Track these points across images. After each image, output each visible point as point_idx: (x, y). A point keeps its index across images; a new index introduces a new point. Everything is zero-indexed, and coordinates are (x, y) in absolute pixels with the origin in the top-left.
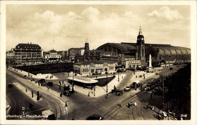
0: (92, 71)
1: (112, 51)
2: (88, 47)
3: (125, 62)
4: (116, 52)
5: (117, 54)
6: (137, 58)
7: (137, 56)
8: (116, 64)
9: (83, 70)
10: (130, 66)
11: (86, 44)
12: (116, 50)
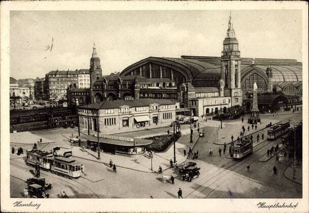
0: (125, 123)
1: (161, 76)
2: (99, 68)
3: (195, 101)
4: (171, 77)
5: (173, 85)
6: (222, 93)
7: (222, 87)
8: (176, 107)
9: (104, 121)
10: (208, 110)
11: (93, 60)
12: (171, 74)
